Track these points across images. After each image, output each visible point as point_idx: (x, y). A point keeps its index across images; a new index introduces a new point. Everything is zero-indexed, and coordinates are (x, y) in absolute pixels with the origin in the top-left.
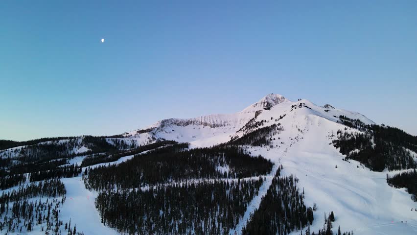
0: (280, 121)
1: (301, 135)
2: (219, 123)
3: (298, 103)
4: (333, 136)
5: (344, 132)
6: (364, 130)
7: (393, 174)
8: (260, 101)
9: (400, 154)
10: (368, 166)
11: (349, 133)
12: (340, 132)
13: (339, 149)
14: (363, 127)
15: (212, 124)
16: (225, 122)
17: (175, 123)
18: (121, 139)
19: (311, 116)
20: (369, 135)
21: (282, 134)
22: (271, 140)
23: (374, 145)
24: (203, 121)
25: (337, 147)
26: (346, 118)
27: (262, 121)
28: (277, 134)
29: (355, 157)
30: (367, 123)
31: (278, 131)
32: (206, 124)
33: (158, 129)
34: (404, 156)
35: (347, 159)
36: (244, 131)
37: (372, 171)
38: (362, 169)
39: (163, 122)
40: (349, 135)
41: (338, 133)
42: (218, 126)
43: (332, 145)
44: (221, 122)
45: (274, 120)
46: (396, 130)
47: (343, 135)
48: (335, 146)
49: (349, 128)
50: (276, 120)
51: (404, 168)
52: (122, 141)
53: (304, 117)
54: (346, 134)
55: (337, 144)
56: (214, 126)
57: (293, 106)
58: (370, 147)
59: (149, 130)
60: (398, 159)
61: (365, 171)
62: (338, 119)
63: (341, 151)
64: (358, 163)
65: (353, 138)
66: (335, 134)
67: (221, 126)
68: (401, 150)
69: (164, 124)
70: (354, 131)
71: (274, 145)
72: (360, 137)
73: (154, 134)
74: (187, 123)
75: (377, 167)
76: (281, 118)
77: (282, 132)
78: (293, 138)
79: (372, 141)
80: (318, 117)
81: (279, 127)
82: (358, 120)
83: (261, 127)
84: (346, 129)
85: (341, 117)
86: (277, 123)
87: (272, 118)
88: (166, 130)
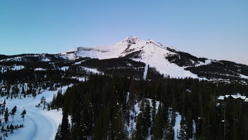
0: (142, 49)
1: (153, 55)
2: (105, 50)
3: (149, 41)
4: (165, 55)
5: (169, 54)
6: (176, 53)
7: (186, 67)
8: (125, 40)
9: (188, 61)
10: (178, 65)
11: (171, 54)
12: (168, 54)
13: (168, 60)
14: (176, 52)
15: (102, 50)
16: (108, 50)
17: (84, 49)
18: (61, 56)
19: (156, 47)
20: (178, 55)
21: (144, 54)
22: (141, 56)
23: (180, 58)
24: (97, 49)
25: (167, 59)
26: (169, 49)
27: (133, 49)
28: (142, 54)
29: (173, 62)
30: (177, 51)
31: (143, 53)
32: (99, 51)
33: (77, 52)
34: (189, 62)
35: (171, 63)
36: (125, 53)
37: (179, 67)
38: (176, 66)
39: (78, 48)
40: (171, 55)
41: (167, 54)
42: (105, 52)
43: (165, 58)
44: (106, 50)
45: (139, 48)
46: (188, 53)
47: (169, 55)
48: (166, 59)
49: (171, 52)
50: (140, 49)
51: (189, 65)
52: (62, 57)
53: (153, 47)
54: (170, 54)
55: (167, 58)
56: (103, 52)
57: (147, 43)
58: (179, 59)
59: (73, 52)
60: (188, 63)
61: (177, 66)
62: (166, 49)
63: (168, 61)
64: (175, 64)
65: (173, 56)
66: (166, 54)
67: (107, 52)
68: (189, 60)
69: (79, 49)
70: (173, 53)
71: (143, 58)
72: (175, 56)
73: (76, 54)
74: (90, 50)
75: (181, 65)
76: (142, 47)
77: (144, 53)
78: (150, 56)
79: (179, 57)
80: (159, 48)
81: (143, 51)
82: (174, 50)
83: (133, 51)
84: (170, 53)
85: (167, 48)
86: (141, 49)
87: (138, 48)
88: (80, 52)
